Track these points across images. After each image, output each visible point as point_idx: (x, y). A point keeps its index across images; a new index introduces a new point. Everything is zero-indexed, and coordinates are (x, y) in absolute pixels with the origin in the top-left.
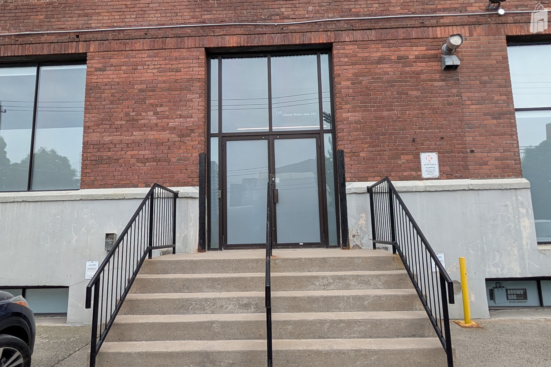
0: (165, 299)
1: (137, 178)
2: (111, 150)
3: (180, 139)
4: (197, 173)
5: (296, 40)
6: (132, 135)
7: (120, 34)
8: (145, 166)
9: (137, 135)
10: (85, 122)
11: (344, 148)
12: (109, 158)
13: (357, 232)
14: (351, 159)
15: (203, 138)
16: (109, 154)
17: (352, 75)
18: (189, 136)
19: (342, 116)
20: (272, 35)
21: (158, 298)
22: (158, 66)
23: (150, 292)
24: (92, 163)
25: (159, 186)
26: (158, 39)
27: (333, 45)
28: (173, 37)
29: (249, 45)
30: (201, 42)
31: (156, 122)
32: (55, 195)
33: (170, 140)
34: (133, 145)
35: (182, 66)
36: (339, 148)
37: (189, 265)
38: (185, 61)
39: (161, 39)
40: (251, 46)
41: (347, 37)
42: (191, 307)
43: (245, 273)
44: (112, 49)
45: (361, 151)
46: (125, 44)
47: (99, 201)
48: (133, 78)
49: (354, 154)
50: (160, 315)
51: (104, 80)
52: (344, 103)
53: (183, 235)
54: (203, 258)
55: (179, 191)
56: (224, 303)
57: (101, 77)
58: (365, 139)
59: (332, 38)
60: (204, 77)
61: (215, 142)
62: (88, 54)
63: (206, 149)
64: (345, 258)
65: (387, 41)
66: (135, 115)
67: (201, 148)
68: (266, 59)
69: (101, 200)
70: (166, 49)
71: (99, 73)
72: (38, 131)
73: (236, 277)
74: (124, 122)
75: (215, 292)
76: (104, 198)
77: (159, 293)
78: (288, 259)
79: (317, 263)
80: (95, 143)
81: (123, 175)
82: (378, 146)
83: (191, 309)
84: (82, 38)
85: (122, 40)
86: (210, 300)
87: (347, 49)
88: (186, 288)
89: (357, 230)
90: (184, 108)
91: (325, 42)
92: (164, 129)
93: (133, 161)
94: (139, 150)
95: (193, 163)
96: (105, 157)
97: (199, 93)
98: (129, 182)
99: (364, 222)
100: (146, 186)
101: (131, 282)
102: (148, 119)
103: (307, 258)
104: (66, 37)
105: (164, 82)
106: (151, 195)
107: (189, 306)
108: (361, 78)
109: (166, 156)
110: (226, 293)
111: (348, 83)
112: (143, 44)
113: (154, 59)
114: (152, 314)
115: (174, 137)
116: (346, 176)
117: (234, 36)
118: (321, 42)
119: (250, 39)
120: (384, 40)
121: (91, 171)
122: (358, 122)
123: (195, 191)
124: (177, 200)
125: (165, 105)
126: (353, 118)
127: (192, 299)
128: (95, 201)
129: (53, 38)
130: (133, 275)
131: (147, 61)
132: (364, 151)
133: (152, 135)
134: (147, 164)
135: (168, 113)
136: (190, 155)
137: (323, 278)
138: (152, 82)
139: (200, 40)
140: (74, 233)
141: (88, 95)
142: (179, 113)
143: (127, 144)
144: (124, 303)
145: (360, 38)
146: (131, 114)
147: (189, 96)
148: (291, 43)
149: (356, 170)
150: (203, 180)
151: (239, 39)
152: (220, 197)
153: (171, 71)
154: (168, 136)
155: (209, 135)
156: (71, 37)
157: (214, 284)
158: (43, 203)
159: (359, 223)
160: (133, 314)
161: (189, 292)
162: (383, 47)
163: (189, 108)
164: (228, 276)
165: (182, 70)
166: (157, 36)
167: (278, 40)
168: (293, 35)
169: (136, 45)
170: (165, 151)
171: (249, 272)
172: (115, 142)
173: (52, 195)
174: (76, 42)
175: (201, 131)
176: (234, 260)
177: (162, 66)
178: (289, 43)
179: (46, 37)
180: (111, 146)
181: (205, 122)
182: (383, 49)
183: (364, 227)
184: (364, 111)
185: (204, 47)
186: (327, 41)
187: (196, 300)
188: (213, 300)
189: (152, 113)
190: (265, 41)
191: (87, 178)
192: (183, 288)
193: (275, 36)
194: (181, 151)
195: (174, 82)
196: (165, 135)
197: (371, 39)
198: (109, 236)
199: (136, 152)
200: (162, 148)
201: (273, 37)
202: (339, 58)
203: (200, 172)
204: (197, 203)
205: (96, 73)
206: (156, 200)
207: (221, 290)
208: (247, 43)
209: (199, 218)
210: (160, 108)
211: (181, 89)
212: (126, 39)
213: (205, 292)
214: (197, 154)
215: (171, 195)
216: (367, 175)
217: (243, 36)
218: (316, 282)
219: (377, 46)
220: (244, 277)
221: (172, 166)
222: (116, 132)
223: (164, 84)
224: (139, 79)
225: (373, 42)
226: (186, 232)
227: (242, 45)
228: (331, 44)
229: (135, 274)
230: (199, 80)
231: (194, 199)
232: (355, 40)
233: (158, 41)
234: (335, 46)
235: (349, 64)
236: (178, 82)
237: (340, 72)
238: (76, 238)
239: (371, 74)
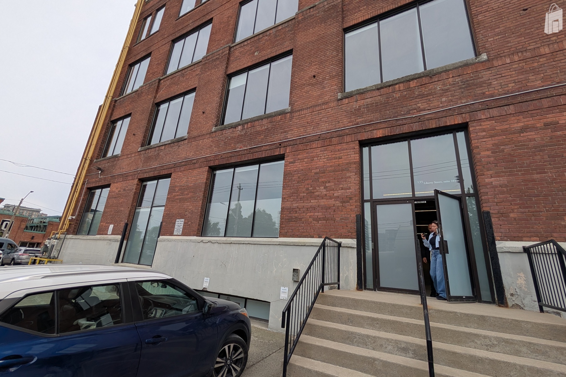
0: (335, 329)
1: (313, 231)
2: (297, 213)
3: (342, 204)
4: (355, 229)
5: (433, 125)
6: (310, 202)
7: (304, 140)
8: (318, 223)
9: (314, 202)
10: (283, 195)
11: (490, 209)
12: (296, 218)
13: (516, 292)
14: (499, 219)
15: (359, 204)
16: (296, 215)
17: (492, 145)
18: (348, 202)
19: (485, 181)
20: (411, 124)
21: (330, 326)
22: (327, 157)
23: (323, 320)
24: (286, 221)
25: (329, 239)
26: (327, 140)
27: (469, 124)
28: (336, 137)
29: (392, 134)
30: (356, 137)
31: (326, 193)
32: (264, 240)
33: (335, 206)
34: (311, 209)
35: (343, 155)
36: (485, 209)
37: (351, 302)
38: (345, 151)
39: (329, 139)
40: (394, 135)
41: (482, 116)
42: (355, 340)
43: (400, 317)
44: (299, 150)
45: (510, 212)
46: (307, 146)
47: (289, 246)
48: (311, 166)
49: (502, 215)
50: (331, 341)
51: (294, 169)
52: (485, 170)
53: (345, 275)
54: (363, 299)
55: (341, 242)
56: (384, 343)
57: (293, 167)
58: (514, 200)
59: (468, 118)
60: (358, 160)
61: (367, 206)
62: (286, 154)
63: (361, 212)
64: (509, 319)
65: (529, 112)
66: (312, 189)
67: (357, 210)
68: (407, 142)
69: (290, 245)
70: (332, 145)
71: (291, 164)
72: (258, 201)
73: (392, 320)
74: (305, 194)
75: (374, 330)
76: (292, 244)
77: (330, 322)
78: (442, 311)
79: (475, 319)
80: (288, 208)
81: (304, 229)
82: (531, 207)
83: (356, 342)
84: (282, 145)
85: (305, 143)
86: (371, 337)
87: (484, 124)
88: (351, 322)
89: (515, 289)
90: (345, 183)
91: (460, 122)
92: (331, 198)
93: (311, 220)
94: (314, 213)
95: (352, 221)
96: (293, 217)
97: (355, 171)
98: (308, 234)
99: (523, 282)
100: (320, 237)
101: (310, 309)
102: (320, 192)
103: (463, 313)
104: (273, 146)
105: (331, 166)
106: (323, 245)
107: (354, 339)
108: (502, 147)
109: (332, 217)
110: (384, 333)
111: (489, 153)
112: (317, 144)
113: (324, 152)
114: (325, 339)
115: (338, 203)
116: (495, 234)
117: (380, 130)
118: (456, 123)
119: (392, 130)
120: (525, 111)
121: (285, 226)
122: (504, 186)
123: (353, 242)
124: (341, 248)
125: (332, 182)
126: (497, 182)
127: (356, 333)
128: (287, 246)
129: (268, 148)
130: (311, 305)
131: (320, 154)
132: (514, 212)
133: (323, 202)
134: (320, 222)
135: (333, 187)
136: (349, 216)
137: (485, 337)
138: (323, 167)
139: (355, 136)
140: (274, 267)
141: (284, 178)
142: (341, 186)
143: (307, 208)
144: (305, 326)
145: (497, 114)
146: (310, 189)
147: (348, 175)
148: (428, 128)
149: (507, 230)
150: (359, 234)
151: (384, 131)
152: (373, 248)
153: (335, 159)
154: (334, 202)
155: (363, 201)
156: (277, 146)
157: (373, 323)
158: (258, 245)
159: (518, 282)
160: (312, 336)
161: (353, 326)
162: (524, 118)
163: (348, 182)
164: (385, 318)
165: (343, 158)
166: (326, 138)
167: (416, 127)
168: (429, 122)
169: (313, 145)
170: (332, 213)
171: (404, 317)
172: (300, 207)
173: (263, 240)
174: (280, 148)
175: (357, 198)
176: (389, 304)
177: (329, 156)
178: (426, 128)
179: (264, 147)
180: (297, 210)
181: (360, 192)
182: (525, 120)
183: (525, 287)
184: (509, 175)
185: (358, 140)
186: (462, 121)
187: (360, 335)
188: (374, 338)
189: (323, 188)
190: (405, 129)
191: (283, 230)
192: (348, 322)
193: (414, 124)
194: (343, 213)
195: (337, 166)
196: (332, 202)
197: (510, 113)
198: (295, 271)
199: (312, 214)
200: (330, 211)
201: (412, 126)
202: (476, 133)
203: (357, 229)
204: (355, 252)
205: (289, 165)
206: (327, 247)
207: (379, 329)
208: (391, 133)
209: (357, 264)
210: (328, 184)
211: (342, 170)
212: (307, 142)
213: (366, 328)
214: (355, 216)
215: (336, 245)
216: (520, 235)
217: (387, 128)
218: (477, 340)
219: (518, 118)
220: (400, 322)
221: (337, 224)
222: (301, 200)
223: (331, 168)
224: (315, 166)
225: (512, 115)
226: (347, 274)
227: (387, 135)
228: (467, 123)
229: (313, 304)
230: (355, 163)
231: (353, 249)
232: (492, 116)
233: (326, 141)
234: (470, 124)
235: (488, 137)
236: (340, 165)
237: (478, 145)
238: (276, 270)
239: (513, 143)
